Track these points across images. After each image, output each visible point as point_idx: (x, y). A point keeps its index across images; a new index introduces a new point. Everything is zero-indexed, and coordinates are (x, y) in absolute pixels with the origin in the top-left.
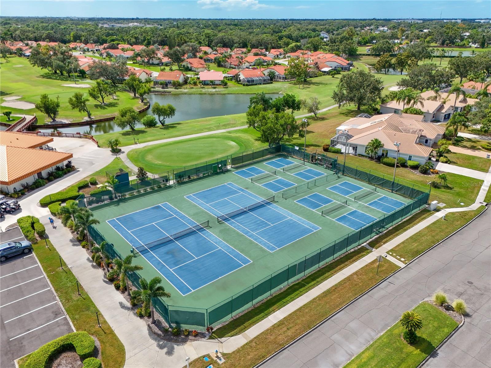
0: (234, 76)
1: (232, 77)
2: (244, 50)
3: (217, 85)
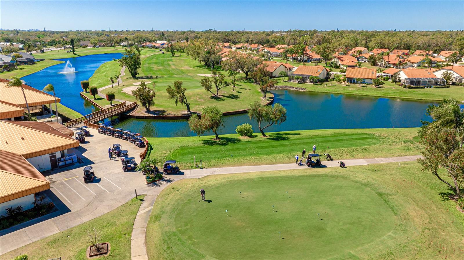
0: (392, 76)
1: (389, 76)
2: (406, 51)
3: (367, 84)
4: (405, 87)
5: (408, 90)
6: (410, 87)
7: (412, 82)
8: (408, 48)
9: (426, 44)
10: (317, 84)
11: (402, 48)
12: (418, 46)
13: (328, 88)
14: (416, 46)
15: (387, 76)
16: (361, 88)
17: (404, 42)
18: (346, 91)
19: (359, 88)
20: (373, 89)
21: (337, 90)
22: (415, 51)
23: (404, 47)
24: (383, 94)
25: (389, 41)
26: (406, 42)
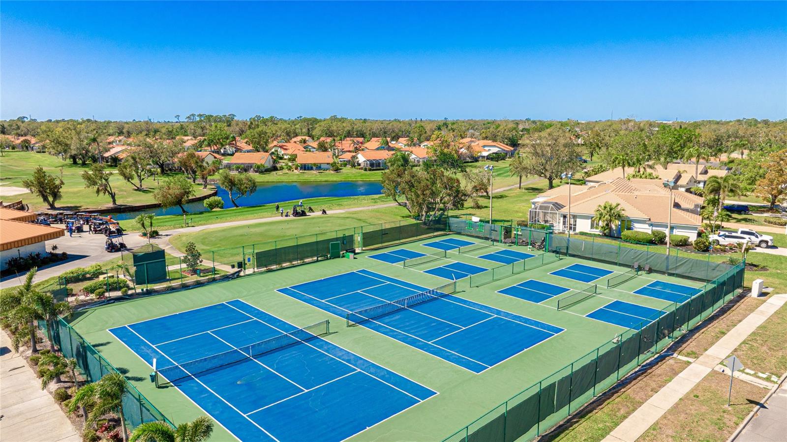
0: (349, 161)
1: (347, 161)
2: (361, 139)
3: (324, 170)
5: (368, 172)
6: (370, 170)
7: (372, 165)
8: (362, 135)
9: (381, 130)
10: (264, 174)
11: (355, 136)
12: (373, 132)
13: (279, 177)
14: (371, 133)
15: (344, 161)
16: (318, 174)
17: (356, 128)
18: (301, 178)
19: (315, 174)
20: (332, 174)
21: (291, 178)
22: (371, 139)
23: (356, 134)
24: (344, 178)
25: (337, 127)
26: (359, 129)
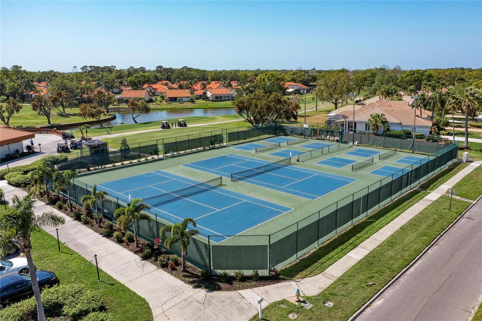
1: (199, 96)
3: (184, 102)
4: (212, 101)
5: (215, 103)
6: (215, 101)
7: (217, 98)
13: (155, 106)
15: (197, 96)
19: (179, 104)
